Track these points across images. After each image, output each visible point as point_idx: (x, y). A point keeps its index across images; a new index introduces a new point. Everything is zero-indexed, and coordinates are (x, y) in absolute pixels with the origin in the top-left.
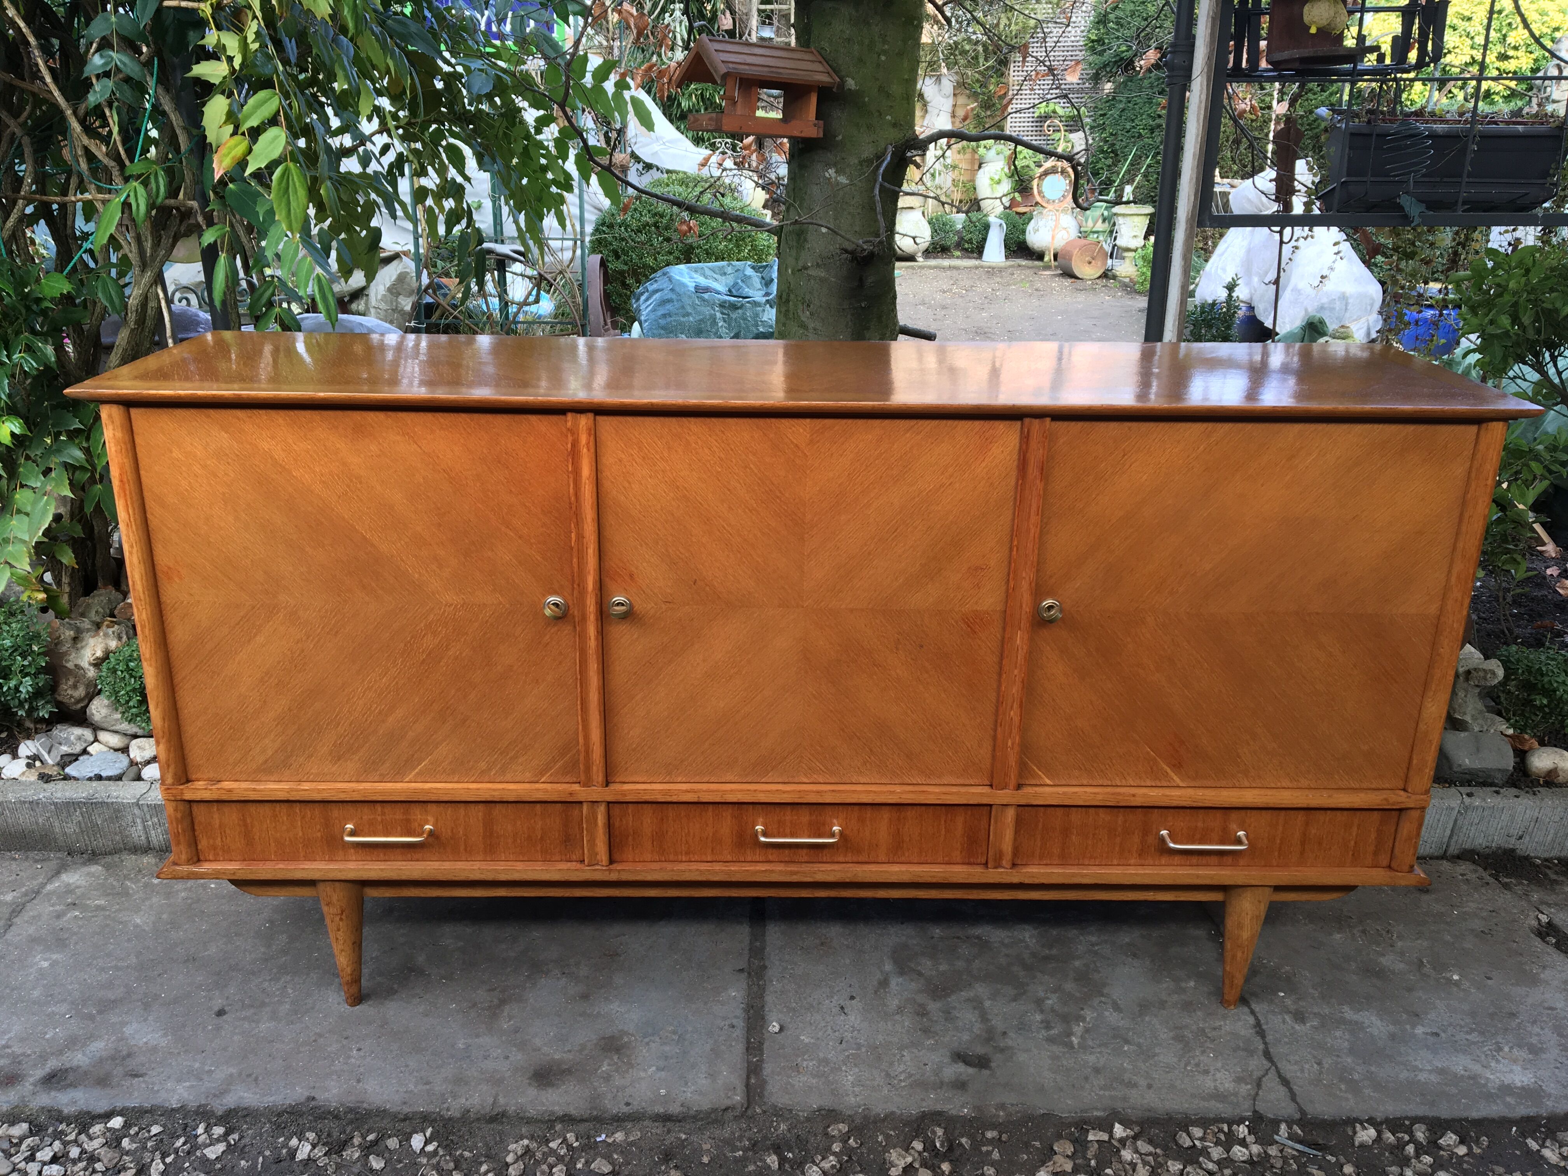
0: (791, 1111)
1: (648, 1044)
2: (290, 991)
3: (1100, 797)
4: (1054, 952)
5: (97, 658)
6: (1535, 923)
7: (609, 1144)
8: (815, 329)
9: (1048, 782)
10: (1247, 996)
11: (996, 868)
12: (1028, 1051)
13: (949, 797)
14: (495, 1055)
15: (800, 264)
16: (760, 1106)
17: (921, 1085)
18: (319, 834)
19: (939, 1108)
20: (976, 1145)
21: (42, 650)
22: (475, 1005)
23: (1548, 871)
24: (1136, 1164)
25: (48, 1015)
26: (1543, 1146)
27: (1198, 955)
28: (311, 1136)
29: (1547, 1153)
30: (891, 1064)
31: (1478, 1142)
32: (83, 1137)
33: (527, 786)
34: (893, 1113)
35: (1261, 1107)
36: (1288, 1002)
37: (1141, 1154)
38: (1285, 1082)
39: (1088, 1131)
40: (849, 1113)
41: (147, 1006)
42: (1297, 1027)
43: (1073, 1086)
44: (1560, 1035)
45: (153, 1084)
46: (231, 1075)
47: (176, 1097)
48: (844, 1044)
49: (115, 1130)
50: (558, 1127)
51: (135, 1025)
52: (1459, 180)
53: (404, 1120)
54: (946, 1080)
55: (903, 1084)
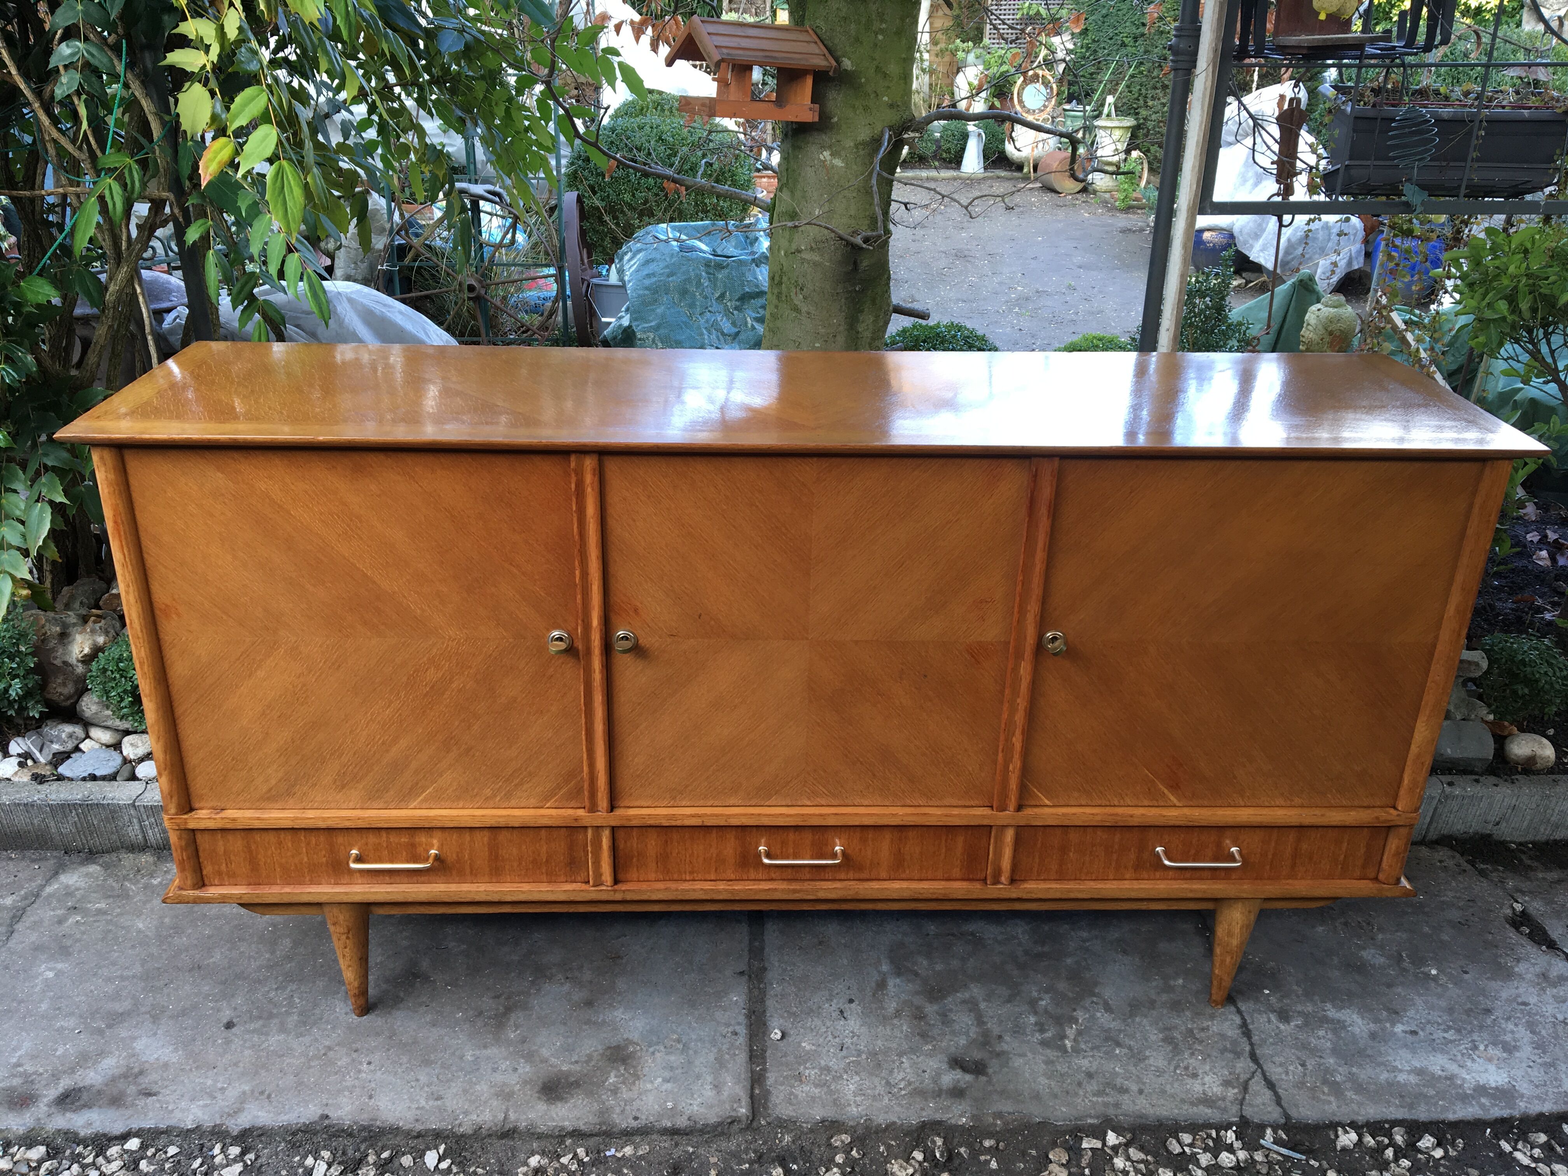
0: (795, 1122)
1: (653, 1053)
2: (297, 1001)
3: (1099, 818)
4: (1046, 949)
5: (85, 655)
6: (1509, 912)
7: (619, 1159)
8: (808, 313)
9: (1047, 802)
10: (1234, 994)
11: (994, 884)
12: (1023, 1055)
13: (950, 819)
14: (504, 1067)
15: (794, 247)
16: (764, 1119)
17: (919, 1093)
18: (324, 860)
19: (938, 1117)
20: (975, 1153)
21: (29, 650)
22: (480, 1013)
23: (1523, 857)
24: (1128, 1172)
25: (58, 1030)
26: (1515, 1149)
27: (1186, 951)
28: (326, 1154)
29: (1518, 1155)
30: (891, 1072)
31: (1453, 1145)
32: (100, 1160)
33: (531, 812)
34: (894, 1123)
35: (1248, 1112)
36: (1273, 999)
37: (1133, 1162)
38: (1271, 1085)
39: (1082, 1138)
40: (851, 1123)
41: (155, 1019)
42: (1282, 1027)
43: (1067, 1093)
44: (1533, 1032)
45: (168, 1103)
46: (244, 1093)
47: (191, 1117)
48: (844, 1052)
49: (133, 1152)
50: (569, 1142)
51: (144, 1040)
52: (1463, 164)
53: (417, 1137)
54: (945, 1087)
55: (903, 1092)
